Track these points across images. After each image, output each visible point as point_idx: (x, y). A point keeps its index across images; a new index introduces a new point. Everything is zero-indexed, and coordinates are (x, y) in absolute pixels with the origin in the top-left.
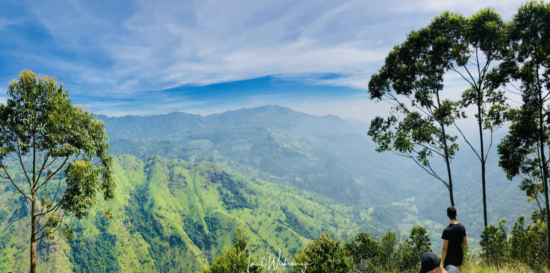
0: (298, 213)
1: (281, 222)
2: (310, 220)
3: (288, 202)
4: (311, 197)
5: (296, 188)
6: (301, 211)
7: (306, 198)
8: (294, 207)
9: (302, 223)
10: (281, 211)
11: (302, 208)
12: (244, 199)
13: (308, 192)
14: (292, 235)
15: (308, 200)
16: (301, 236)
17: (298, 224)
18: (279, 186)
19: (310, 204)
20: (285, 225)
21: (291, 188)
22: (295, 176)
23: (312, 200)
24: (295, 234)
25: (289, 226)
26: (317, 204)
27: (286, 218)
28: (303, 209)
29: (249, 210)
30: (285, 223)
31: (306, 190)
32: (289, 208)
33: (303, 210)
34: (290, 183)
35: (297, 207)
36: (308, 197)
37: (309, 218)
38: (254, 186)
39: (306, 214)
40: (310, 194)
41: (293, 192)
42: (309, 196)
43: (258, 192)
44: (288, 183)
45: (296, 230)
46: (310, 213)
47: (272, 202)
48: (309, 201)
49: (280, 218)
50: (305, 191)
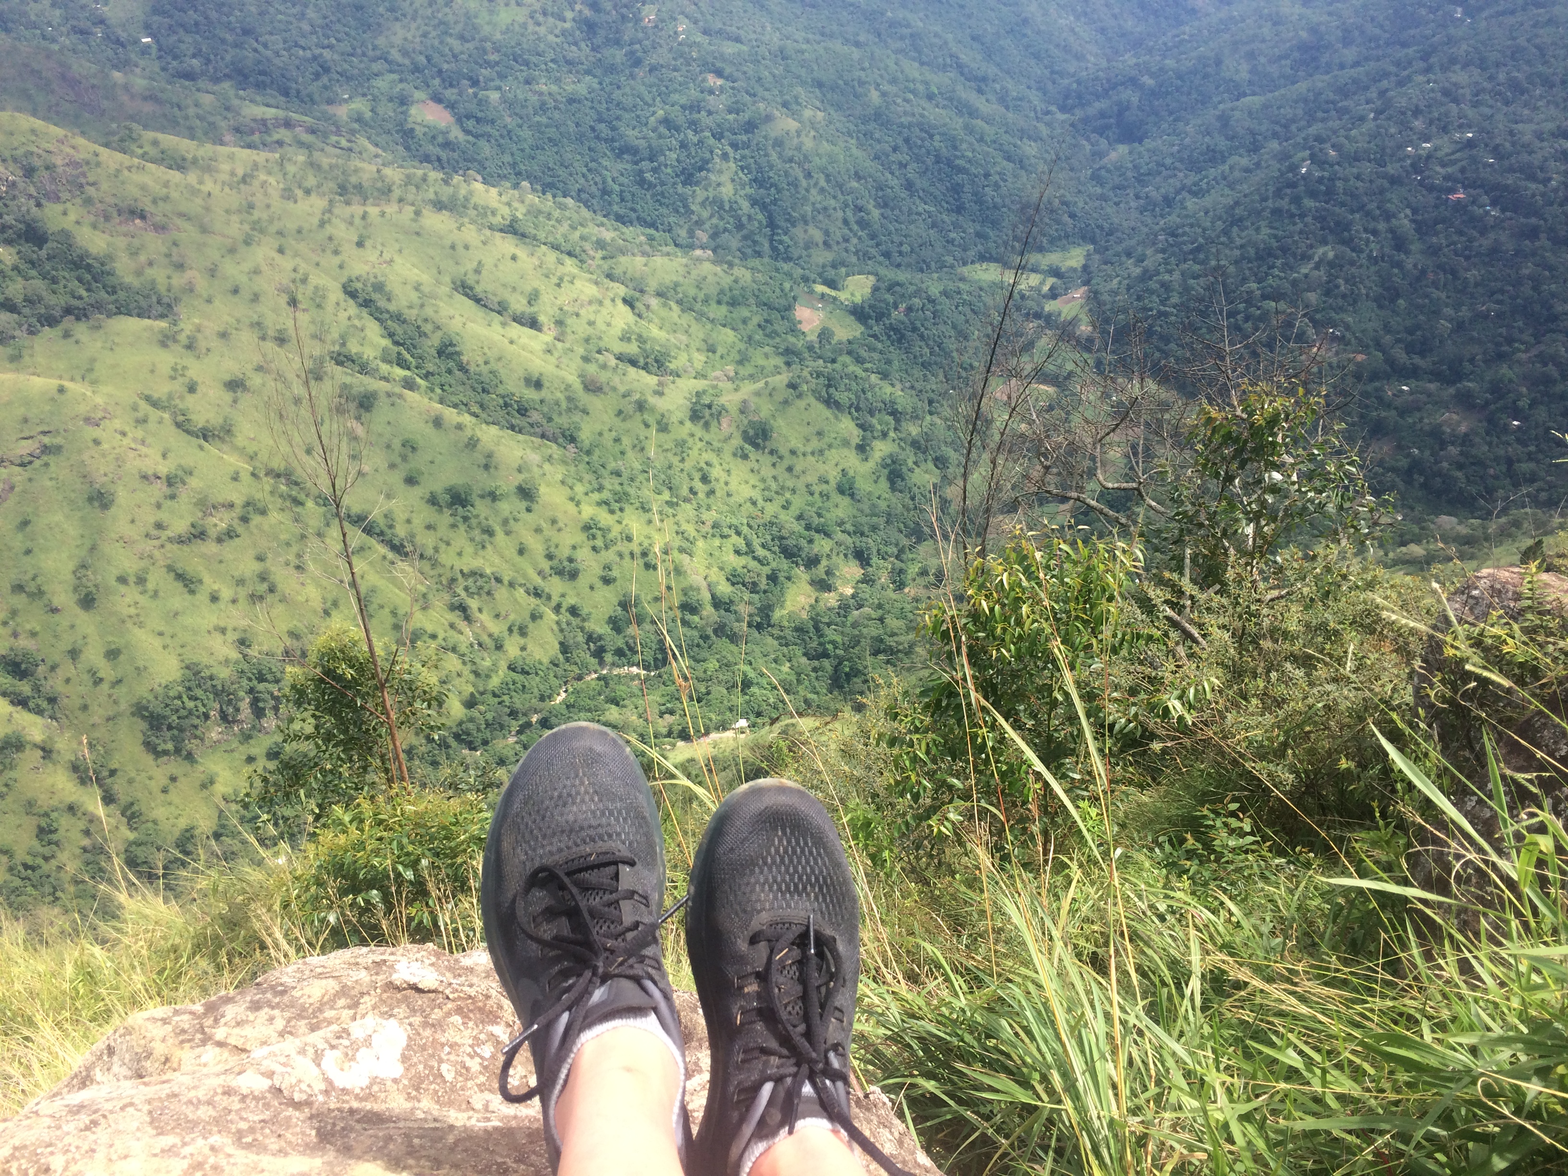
0: (452, 312)
1: (364, 369)
2: (524, 340)
3: (387, 256)
4: (514, 220)
5: (420, 173)
6: (467, 295)
7: (491, 228)
8: (426, 278)
9: (481, 361)
10: (352, 309)
11: (471, 279)
12: (88, 268)
13: (494, 191)
14: (437, 422)
15: (498, 235)
16: (484, 426)
17: (463, 368)
18: (314, 165)
19: (514, 258)
20: (385, 379)
21: (393, 174)
22: (403, 101)
23: (523, 235)
24: (451, 415)
25: (409, 385)
26: (551, 257)
27: (386, 342)
28: (484, 286)
29: (147, 322)
30: (384, 368)
31: (485, 182)
32: (393, 285)
33: (478, 289)
34: (377, 145)
35: (447, 279)
36: (497, 220)
37: (516, 330)
38: (138, 177)
39: (499, 313)
40: (509, 204)
41: (410, 197)
42: (506, 211)
43: (182, 215)
44: (366, 143)
45: (455, 399)
46: (518, 304)
47: (286, 263)
48: (507, 245)
49: (353, 348)
50: (478, 186)
